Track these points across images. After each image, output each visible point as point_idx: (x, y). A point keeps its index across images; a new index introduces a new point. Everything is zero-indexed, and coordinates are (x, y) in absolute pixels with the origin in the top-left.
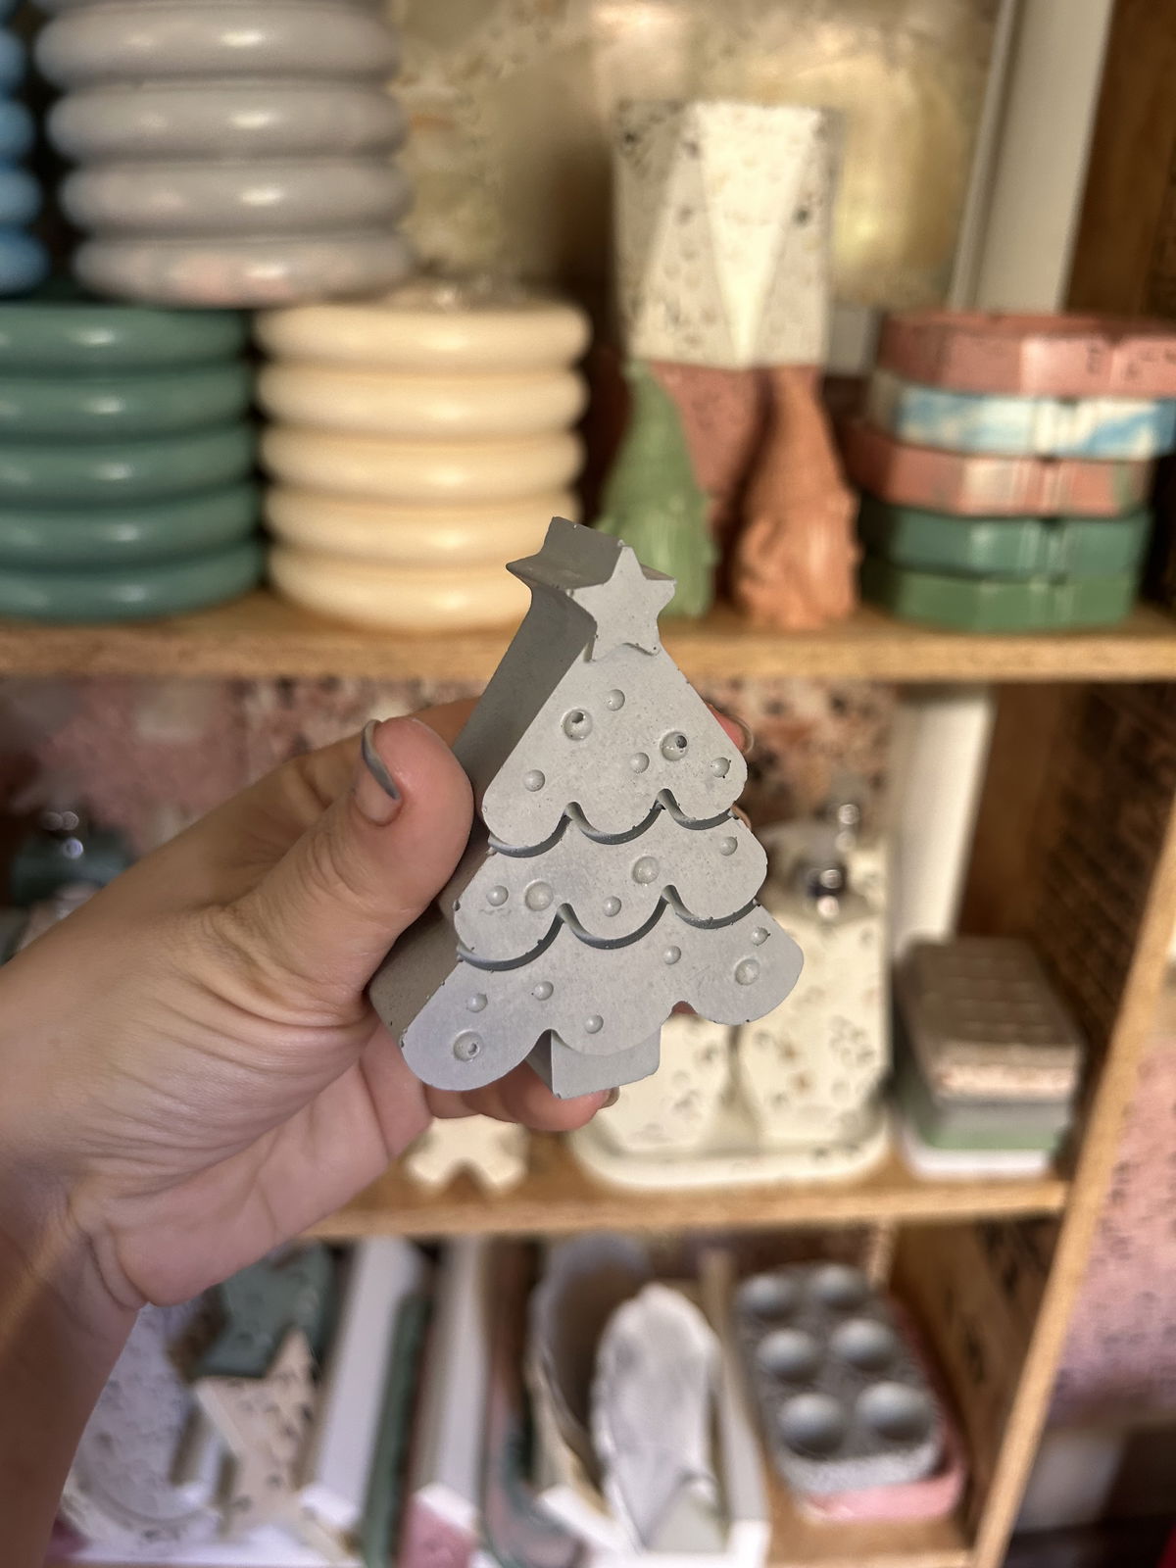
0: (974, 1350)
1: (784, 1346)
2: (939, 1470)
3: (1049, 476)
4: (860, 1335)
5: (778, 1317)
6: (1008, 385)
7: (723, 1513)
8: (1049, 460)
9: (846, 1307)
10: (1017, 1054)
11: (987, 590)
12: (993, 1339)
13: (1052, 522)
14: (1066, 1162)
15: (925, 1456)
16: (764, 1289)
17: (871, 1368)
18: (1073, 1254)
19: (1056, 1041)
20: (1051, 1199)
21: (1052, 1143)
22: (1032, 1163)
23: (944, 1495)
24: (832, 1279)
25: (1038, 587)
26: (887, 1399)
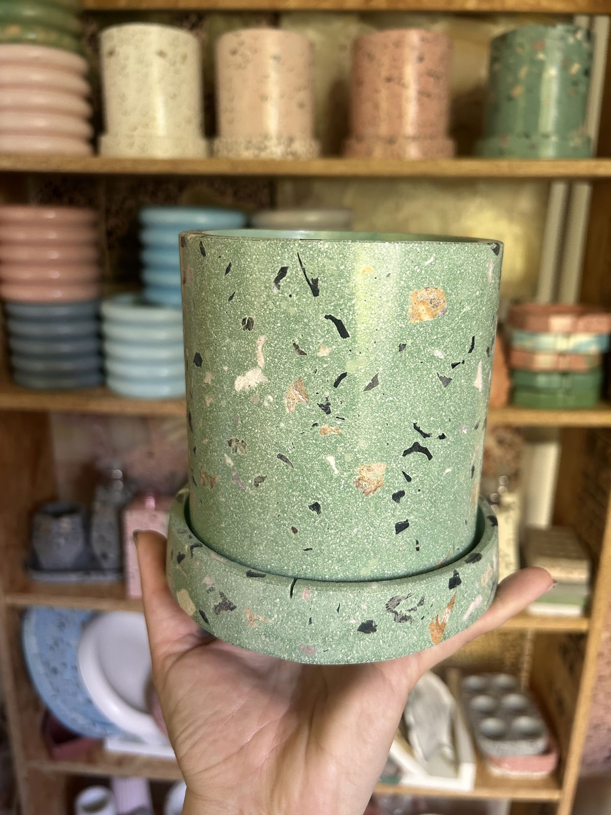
0: (560, 703)
1: (482, 702)
2: (546, 752)
3: (561, 359)
4: (514, 700)
5: (481, 691)
6: (546, 329)
7: (456, 763)
8: (562, 354)
9: (509, 690)
10: (564, 563)
11: (543, 396)
12: (566, 696)
13: (565, 374)
14: (588, 610)
15: (541, 744)
16: (473, 681)
17: (519, 712)
18: (593, 648)
19: (579, 558)
20: (583, 626)
21: (582, 603)
22: (574, 611)
23: (550, 762)
24: (503, 680)
25: (560, 396)
26: (524, 723)
